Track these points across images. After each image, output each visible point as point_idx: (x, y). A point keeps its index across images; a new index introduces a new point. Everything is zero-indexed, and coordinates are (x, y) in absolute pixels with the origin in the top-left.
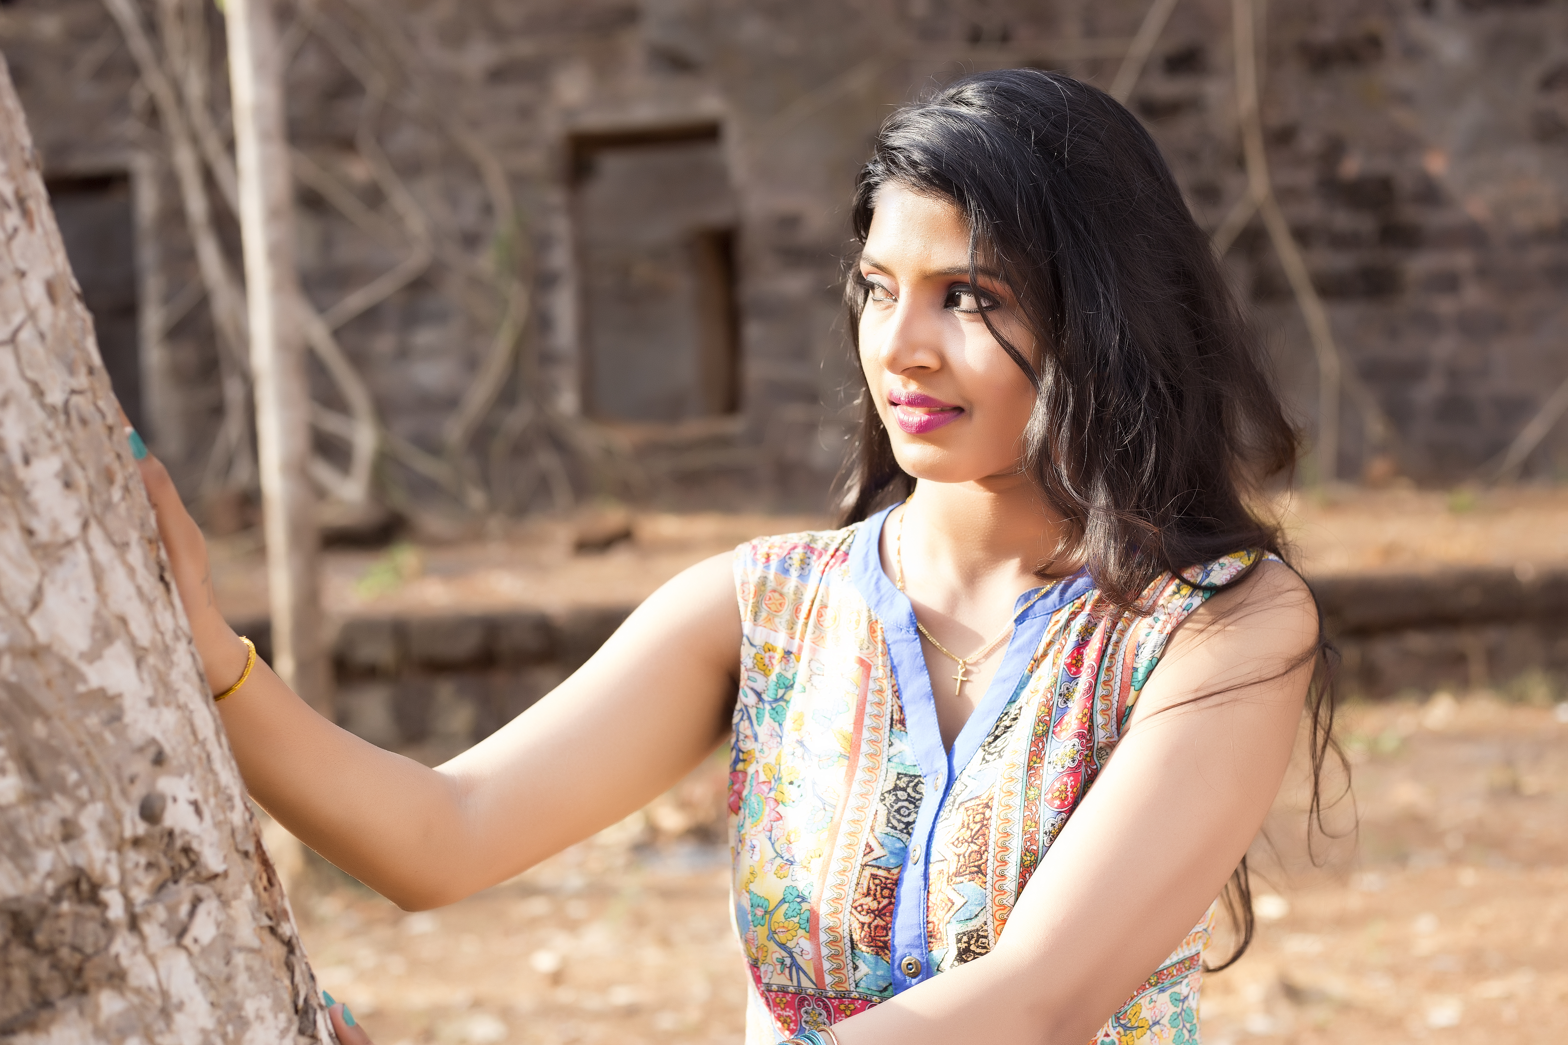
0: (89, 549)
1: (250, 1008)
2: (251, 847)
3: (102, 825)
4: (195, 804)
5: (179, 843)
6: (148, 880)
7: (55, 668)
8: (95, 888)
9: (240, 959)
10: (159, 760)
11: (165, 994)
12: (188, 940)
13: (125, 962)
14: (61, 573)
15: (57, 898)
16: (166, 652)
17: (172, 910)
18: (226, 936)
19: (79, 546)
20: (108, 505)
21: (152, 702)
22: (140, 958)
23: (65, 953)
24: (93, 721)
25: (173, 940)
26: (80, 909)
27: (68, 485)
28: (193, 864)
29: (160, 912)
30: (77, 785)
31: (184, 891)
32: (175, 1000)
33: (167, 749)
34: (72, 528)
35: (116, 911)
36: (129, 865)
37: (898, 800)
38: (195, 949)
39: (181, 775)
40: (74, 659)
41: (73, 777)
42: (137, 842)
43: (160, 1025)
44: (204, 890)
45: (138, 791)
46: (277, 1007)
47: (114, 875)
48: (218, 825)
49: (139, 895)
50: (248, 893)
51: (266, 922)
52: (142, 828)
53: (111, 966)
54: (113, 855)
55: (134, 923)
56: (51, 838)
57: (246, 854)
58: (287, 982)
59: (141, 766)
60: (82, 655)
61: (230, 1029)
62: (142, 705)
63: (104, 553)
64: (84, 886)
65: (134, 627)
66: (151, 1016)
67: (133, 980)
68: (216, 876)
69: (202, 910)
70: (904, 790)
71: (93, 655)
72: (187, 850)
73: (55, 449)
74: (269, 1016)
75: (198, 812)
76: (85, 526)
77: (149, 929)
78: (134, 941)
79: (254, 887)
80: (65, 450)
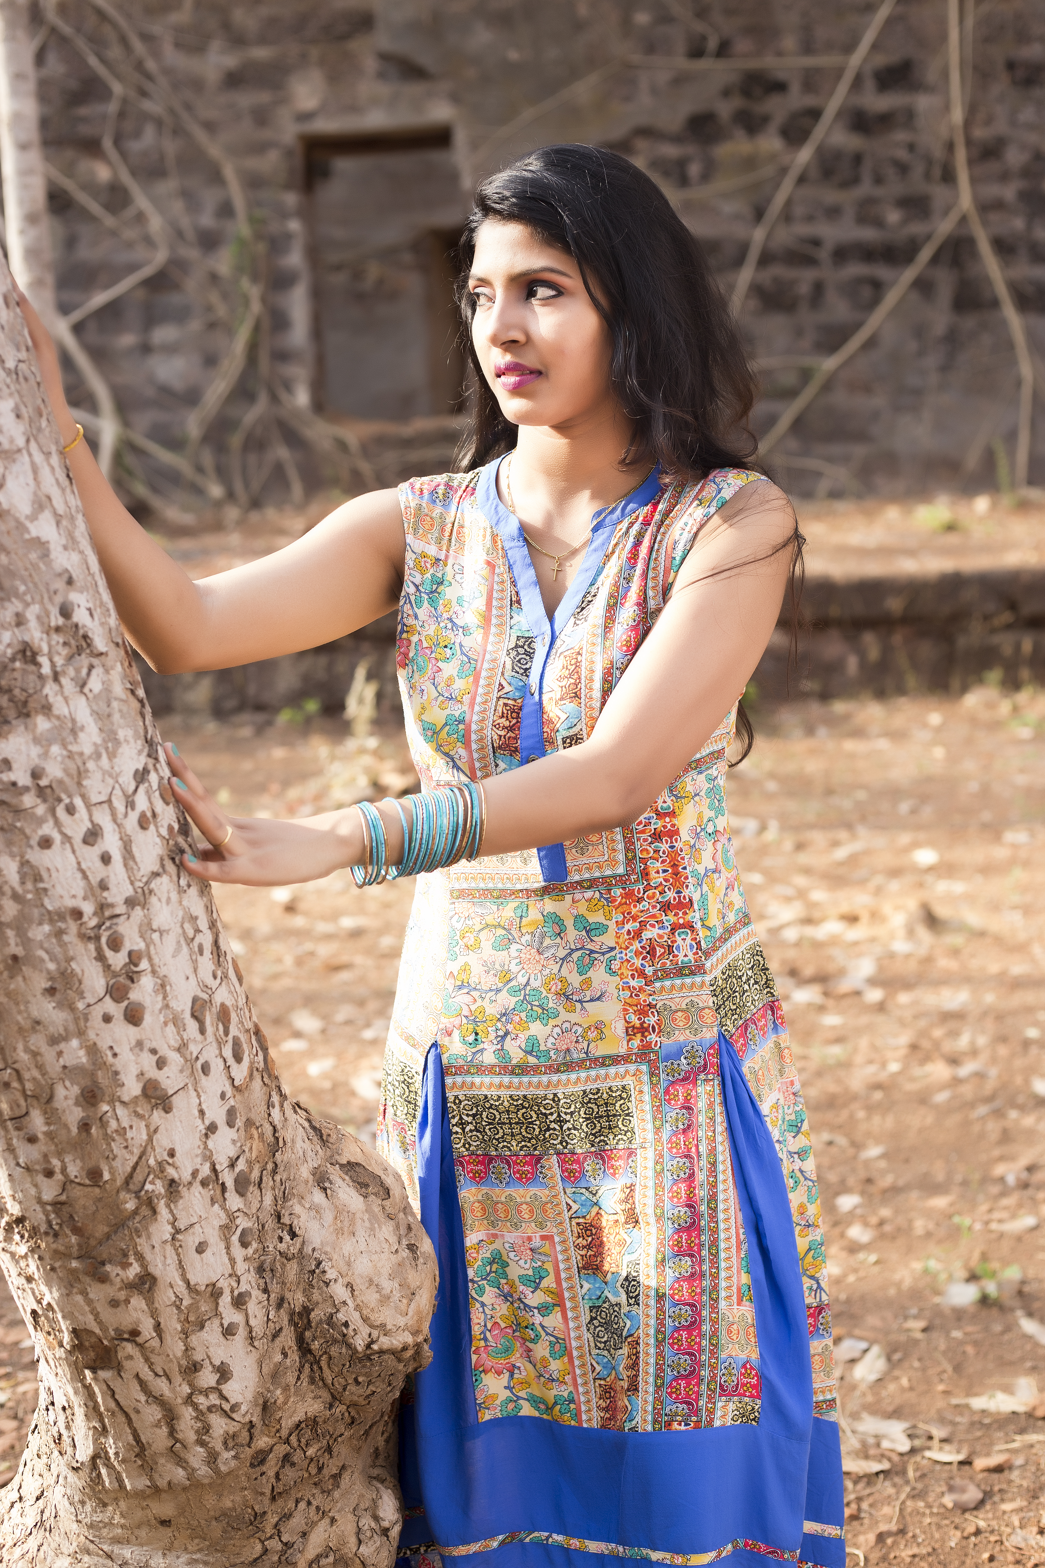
0: (30, 455)
1: (121, 734)
2: (120, 641)
3: (38, 618)
4: (89, 609)
5: (81, 632)
6: (65, 652)
7: (12, 524)
8: (35, 654)
9: (115, 704)
10: (70, 582)
11: (73, 721)
12: (86, 690)
13: (51, 699)
14: (15, 468)
15: (13, 659)
16: (72, 519)
17: (78, 671)
18: (107, 689)
19: (24, 452)
20: (39, 429)
21: (65, 548)
22: (60, 698)
23: (17, 692)
24: (33, 556)
25: (78, 689)
26: (25, 667)
27: (18, 416)
28: (89, 645)
29: (71, 672)
30: (25, 594)
31: (84, 661)
32: (79, 724)
33: (74, 576)
34: (21, 442)
35: (46, 669)
36: (53, 643)
37: (518, 654)
38: (90, 695)
39: (82, 592)
40: (22, 519)
41: (22, 588)
42: (58, 629)
43: (71, 738)
44: (95, 661)
45: (59, 599)
46: (136, 736)
47: (45, 649)
48: (102, 624)
49: (59, 661)
50: (119, 667)
51: (129, 686)
52: (61, 621)
53: (44, 702)
54: (45, 636)
55: (56, 677)
56: (10, 624)
57: (117, 644)
58: (141, 724)
59: (60, 585)
60: (27, 517)
61: (110, 745)
62: (60, 549)
63: (38, 458)
64: (28, 653)
65: (55, 502)
66: (66, 733)
67: (56, 711)
68: (102, 654)
69: (94, 672)
70: (522, 647)
71: (33, 518)
72: (85, 637)
73: (11, 395)
74: (132, 741)
75: (91, 615)
76: (28, 441)
77: (64, 681)
78: (56, 687)
79: (122, 664)
80: (16, 395)
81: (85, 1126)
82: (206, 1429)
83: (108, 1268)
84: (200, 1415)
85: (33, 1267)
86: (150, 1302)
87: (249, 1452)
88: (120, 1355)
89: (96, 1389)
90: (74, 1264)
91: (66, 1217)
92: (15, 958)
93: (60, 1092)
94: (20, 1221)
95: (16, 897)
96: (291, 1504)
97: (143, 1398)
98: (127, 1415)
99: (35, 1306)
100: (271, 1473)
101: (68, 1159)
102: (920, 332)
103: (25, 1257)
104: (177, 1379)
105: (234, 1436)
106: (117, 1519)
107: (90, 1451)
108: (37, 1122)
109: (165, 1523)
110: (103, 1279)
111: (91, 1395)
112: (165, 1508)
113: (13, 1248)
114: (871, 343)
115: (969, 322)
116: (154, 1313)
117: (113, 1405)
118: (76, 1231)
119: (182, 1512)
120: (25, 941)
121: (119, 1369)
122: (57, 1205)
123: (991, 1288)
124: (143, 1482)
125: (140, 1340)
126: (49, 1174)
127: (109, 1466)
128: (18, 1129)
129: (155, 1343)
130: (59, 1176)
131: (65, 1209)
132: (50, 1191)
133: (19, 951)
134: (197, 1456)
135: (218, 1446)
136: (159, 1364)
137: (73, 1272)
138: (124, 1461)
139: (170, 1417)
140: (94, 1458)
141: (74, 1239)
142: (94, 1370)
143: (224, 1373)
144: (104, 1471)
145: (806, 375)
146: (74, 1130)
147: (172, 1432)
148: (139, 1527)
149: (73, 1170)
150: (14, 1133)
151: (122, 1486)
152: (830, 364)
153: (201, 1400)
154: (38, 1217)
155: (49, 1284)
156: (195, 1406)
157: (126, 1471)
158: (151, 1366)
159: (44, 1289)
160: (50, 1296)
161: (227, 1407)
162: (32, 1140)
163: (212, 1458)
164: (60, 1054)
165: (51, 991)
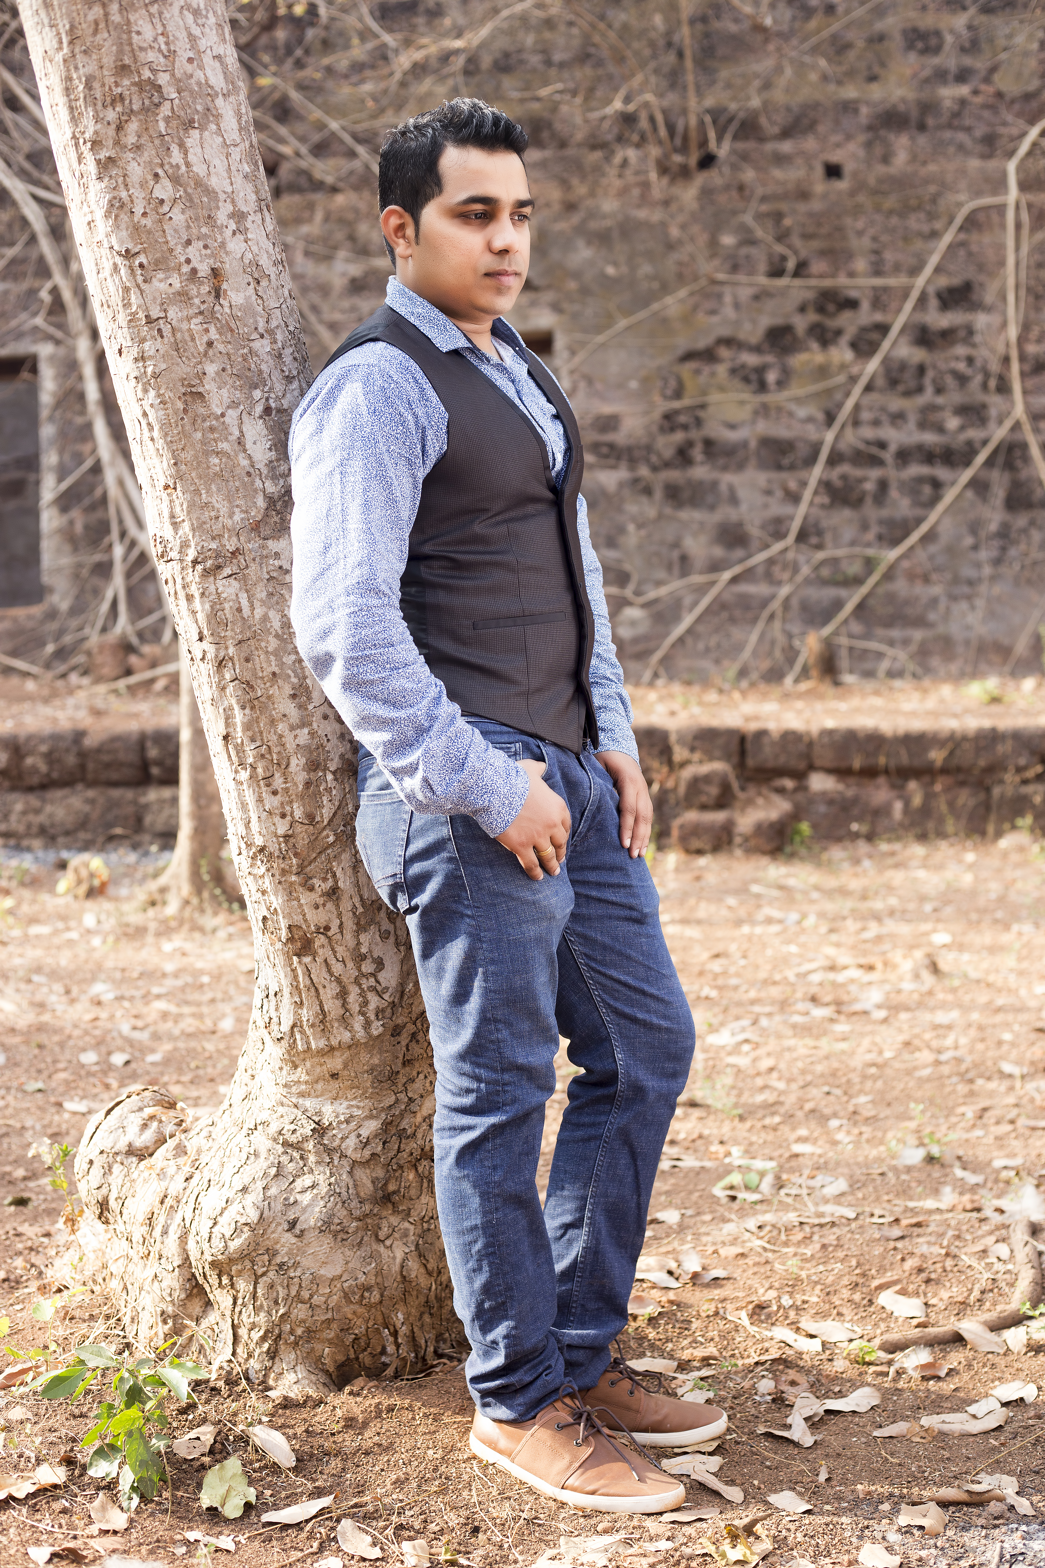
81: (308, 784)
82: (366, 1003)
83: (315, 881)
84: (362, 994)
85: (267, 883)
86: (338, 906)
87: (391, 1024)
88: (317, 944)
89: (300, 971)
90: (294, 878)
91: (290, 845)
92: (274, 674)
93: (294, 762)
94: (262, 850)
95: (277, 636)
96: (415, 1073)
97: (328, 977)
98: (317, 990)
99: (266, 913)
100: (404, 1043)
101: (295, 806)
103: (263, 876)
104: (350, 964)
105: (383, 1011)
106: (304, 1078)
107: (291, 1023)
108: (278, 782)
109: (334, 1076)
110: (311, 889)
111: (296, 977)
112: (336, 1063)
113: (255, 871)
116: (340, 916)
117: (308, 982)
118: (296, 855)
119: (346, 1066)
120: (282, 665)
121: (314, 955)
122: (286, 837)
123: (935, 1151)
124: (322, 1043)
125: (330, 934)
126: (283, 816)
127: (303, 1032)
128: (268, 785)
129: (339, 936)
130: (289, 818)
131: (292, 840)
132: (282, 828)
133: (277, 670)
134: (358, 1023)
135: (373, 1017)
136: (340, 950)
137: (292, 883)
138: (313, 1026)
139: (343, 994)
140: (293, 1026)
141: (294, 861)
142: (298, 955)
143: (380, 964)
144: (298, 1036)
145: (870, 564)
146: (301, 787)
147: (344, 1004)
148: (317, 1082)
149: (298, 813)
150: (264, 789)
151: (309, 1048)
152: (892, 554)
153: (363, 981)
154: (273, 847)
155: (276, 894)
156: (360, 985)
157: (314, 1034)
158: (335, 952)
159: (273, 898)
160: (276, 901)
161: (379, 988)
162: (275, 793)
163: (367, 1024)
164: (296, 736)
165: (294, 696)
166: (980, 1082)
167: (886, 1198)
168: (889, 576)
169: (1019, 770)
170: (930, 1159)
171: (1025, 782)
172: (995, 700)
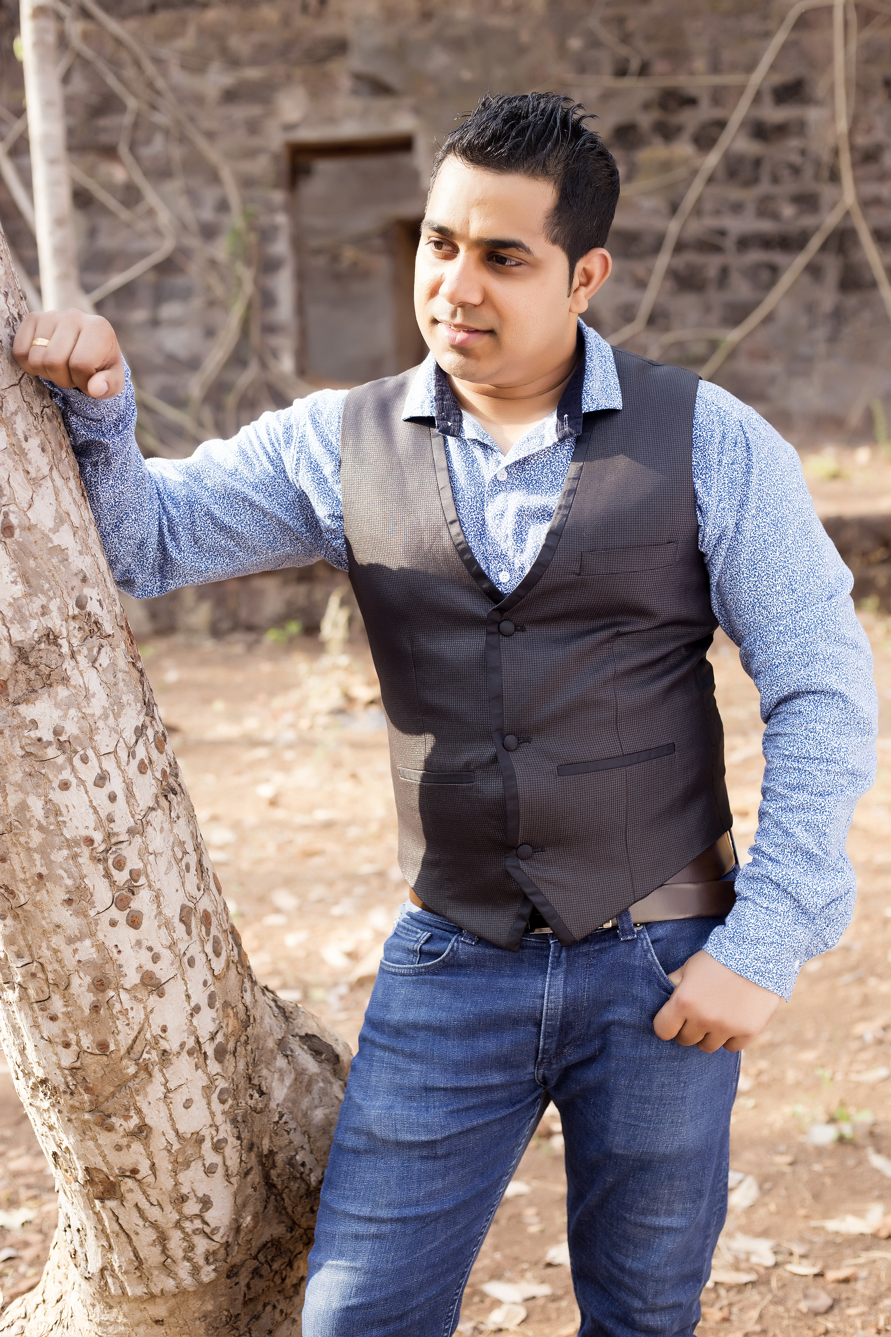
0: (53, 481)
1: (125, 699)
2: (124, 624)
3: (59, 608)
4: (100, 601)
5: (93, 619)
6: (79, 635)
7: (39, 536)
8: (56, 637)
9: (120, 675)
10: (84, 580)
11: (87, 689)
12: (97, 665)
13: (69, 673)
14: (41, 491)
15: (39, 642)
16: (86, 529)
17: (90, 650)
18: (113, 664)
19: (49, 479)
20: (61, 460)
21: (81, 553)
22: (76, 671)
23: (42, 667)
24: (55, 561)
25: (91, 664)
26: (49, 647)
27: (43, 450)
28: (99, 629)
29: (85, 651)
30: (49, 590)
31: (95, 641)
32: (91, 692)
33: (88, 575)
34: (45, 470)
35: (65, 649)
36: (71, 628)
38: (100, 669)
39: (94, 588)
40: (47, 531)
41: (47, 586)
42: (74, 618)
43: (84, 703)
44: (104, 642)
45: (75, 594)
46: (136, 700)
47: (64, 633)
48: (109, 612)
49: (75, 642)
50: (123, 646)
51: (131, 660)
52: (77, 611)
53: (64, 675)
54: (64, 622)
55: (73, 656)
56: (37, 613)
57: (122, 627)
58: (141, 690)
59: (76, 582)
60: (50, 530)
61: (116, 707)
62: (77, 554)
63: (59, 482)
64: (51, 637)
65: (72, 517)
66: (81, 699)
67: (73, 682)
68: (109, 635)
69: (103, 650)
71: (55, 530)
72: (96, 623)
73: (37, 434)
74: (133, 704)
75: (101, 605)
76: (51, 469)
77: (79, 658)
78: (73, 663)
79: (125, 643)
80: (42, 434)
81: (95, 1008)
82: (192, 1248)
83: (113, 1119)
84: (186, 1237)
85: (54, 1118)
86: (147, 1146)
87: (226, 1266)
88: (123, 1188)
89: (104, 1216)
90: (87, 1116)
91: (79, 1078)
92: (40, 876)
93: (75, 981)
94: (44, 1082)
95: (41, 828)
96: (260, 1307)
97: (141, 1223)
98: (128, 1236)
99: (56, 1149)
100: (243, 1283)
101: (82, 1033)
102: (810, 308)
103: (48, 1110)
104: (168, 1208)
105: (214, 1253)
106: (121, 1319)
107: (99, 1265)
108: (57, 1005)
109: (158, 1322)
110: (110, 1129)
111: (100, 1220)
112: (160, 1310)
113: (38, 1103)
114: (769, 319)
115: (852, 301)
116: (150, 1156)
117: (117, 1228)
118: (88, 1090)
119: (171, 1313)
120: (49, 863)
121: (122, 1200)
122: (73, 1070)
123: (847, 1130)
124: (140, 1290)
125: (139, 1177)
126: (67, 1045)
127: (114, 1276)
128: (43, 1010)
129: (151, 1179)
130: (74, 1047)
131: (80, 1073)
132: (67, 1058)
133: (44, 871)
134: (183, 1270)
135: (201, 1262)
136: (154, 1195)
137: (85, 1122)
138: (126, 1273)
139: (162, 1239)
140: (102, 1270)
141: (86, 1097)
142: (102, 1200)
143: (206, 1203)
144: (110, 1280)
145: (714, 345)
146: (87, 1011)
147: (164, 1250)
148: (138, 1325)
149: (87, 1042)
150: (39, 1013)
151: (124, 1293)
152: (733, 336)
153: (187, 1225)
154: (58, 1080)
155: (66, 1132)
156: (182, 1229)
157: (128, 1281)
158: (147, 1197)
159: (63, 1136)
160: (68, 1141)
161: (207, 1230)
162: (53, 1018)
163: (195, 1270)
164: (75, 951)
165: (69, 902)
166: (872, 982)
167: (802, 1212)
168: (732, 354)
169: (864, 554)
170: (841, 1140)
171: (870, 564)
172: (835, 476)
